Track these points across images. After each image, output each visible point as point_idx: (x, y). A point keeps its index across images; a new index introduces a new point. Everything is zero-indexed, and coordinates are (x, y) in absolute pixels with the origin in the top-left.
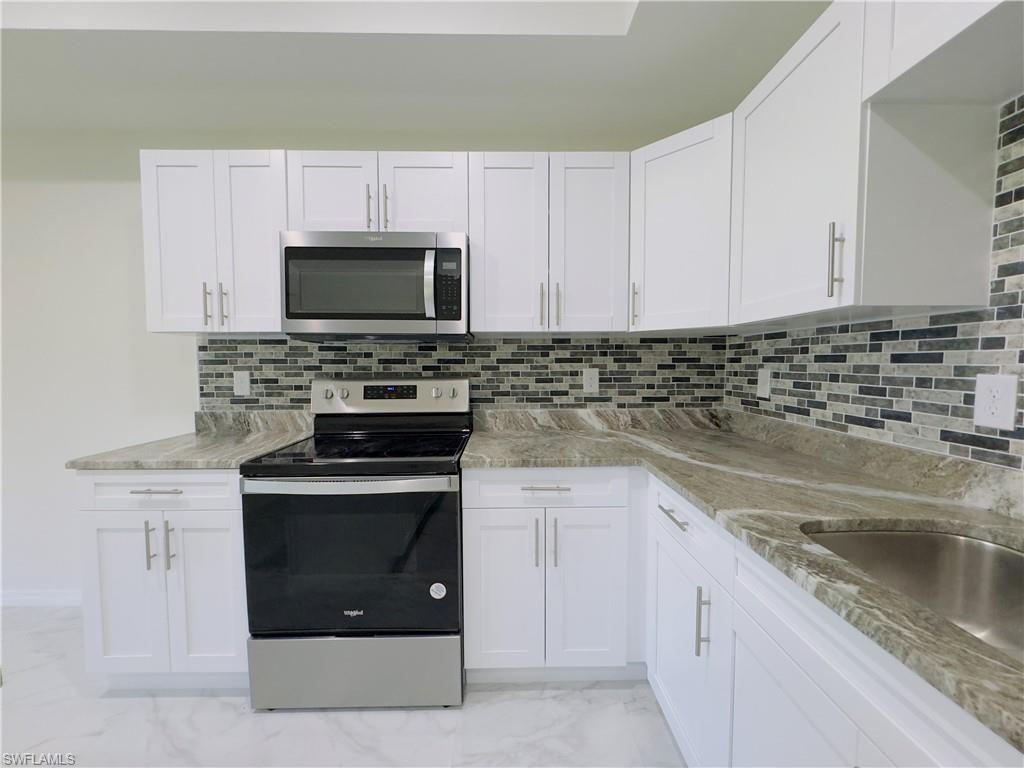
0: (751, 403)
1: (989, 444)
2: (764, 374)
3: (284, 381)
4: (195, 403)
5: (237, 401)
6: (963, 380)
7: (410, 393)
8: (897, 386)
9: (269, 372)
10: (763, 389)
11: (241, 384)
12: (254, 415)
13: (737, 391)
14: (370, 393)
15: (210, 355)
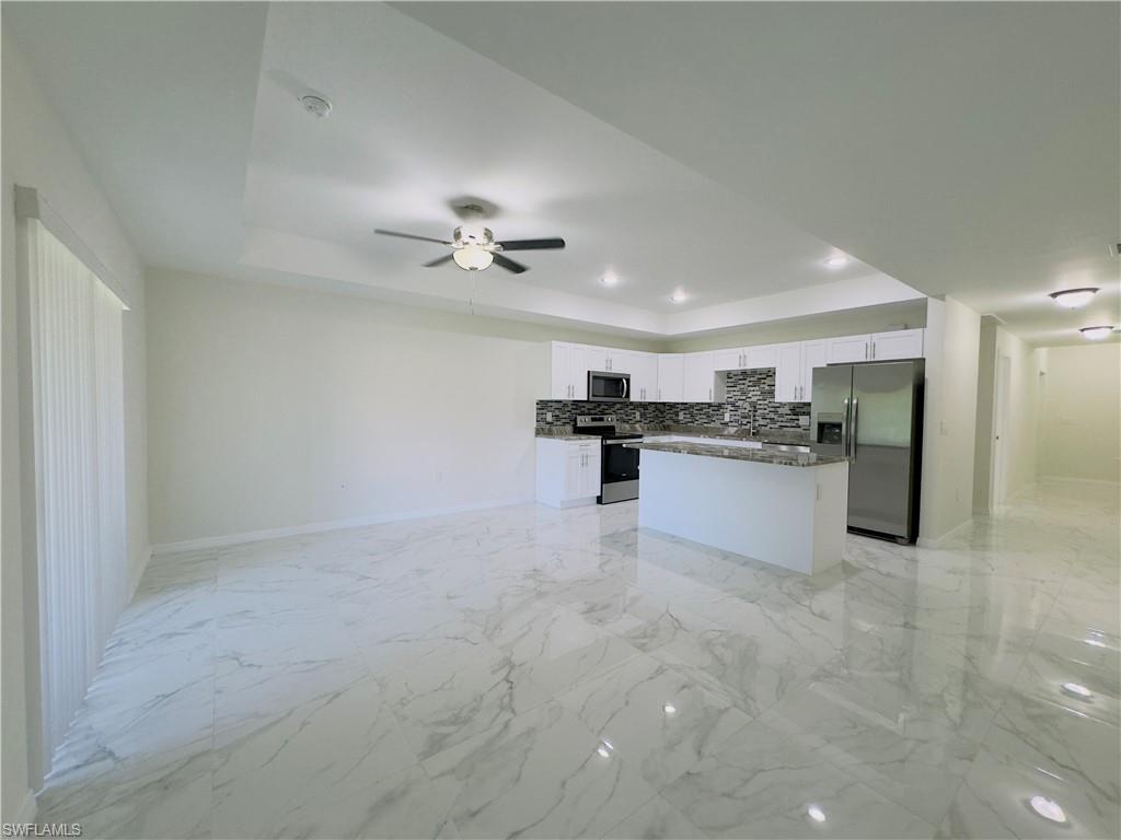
0: (677, 422)
1: (726, 424)
2: (681, 414)
3: (561, 416)
4: (535, 424)
5: (548, 423)
6: (723, 414)
7: (602, 419)
8: (713, 415)
9: (557, 413)
10: (681, 416)
11: (549, 417)
12: (554, 428)
13: (671, 419)
14: (593, 420)
15: (539, 406)
